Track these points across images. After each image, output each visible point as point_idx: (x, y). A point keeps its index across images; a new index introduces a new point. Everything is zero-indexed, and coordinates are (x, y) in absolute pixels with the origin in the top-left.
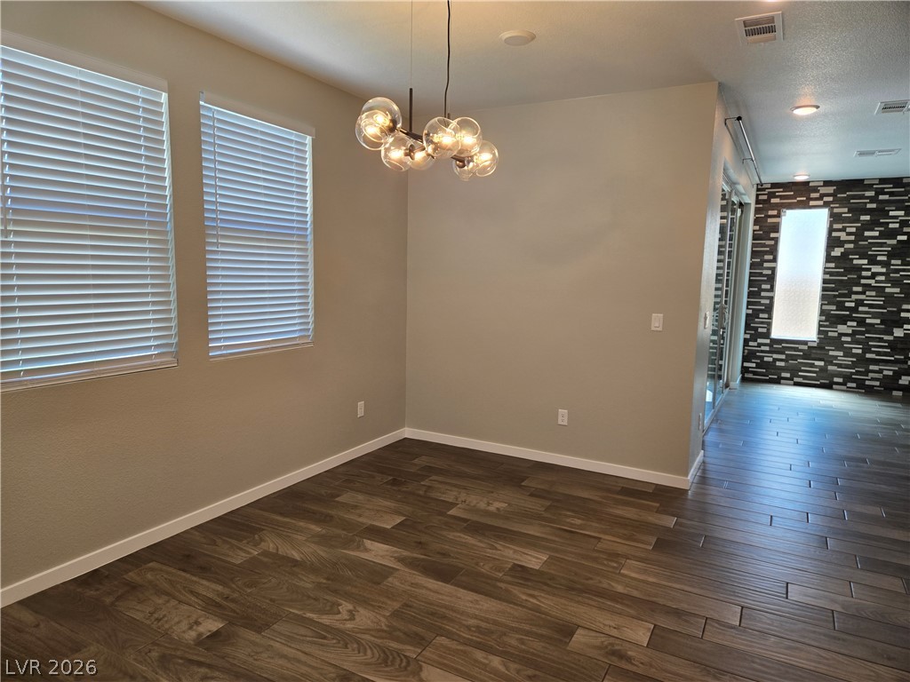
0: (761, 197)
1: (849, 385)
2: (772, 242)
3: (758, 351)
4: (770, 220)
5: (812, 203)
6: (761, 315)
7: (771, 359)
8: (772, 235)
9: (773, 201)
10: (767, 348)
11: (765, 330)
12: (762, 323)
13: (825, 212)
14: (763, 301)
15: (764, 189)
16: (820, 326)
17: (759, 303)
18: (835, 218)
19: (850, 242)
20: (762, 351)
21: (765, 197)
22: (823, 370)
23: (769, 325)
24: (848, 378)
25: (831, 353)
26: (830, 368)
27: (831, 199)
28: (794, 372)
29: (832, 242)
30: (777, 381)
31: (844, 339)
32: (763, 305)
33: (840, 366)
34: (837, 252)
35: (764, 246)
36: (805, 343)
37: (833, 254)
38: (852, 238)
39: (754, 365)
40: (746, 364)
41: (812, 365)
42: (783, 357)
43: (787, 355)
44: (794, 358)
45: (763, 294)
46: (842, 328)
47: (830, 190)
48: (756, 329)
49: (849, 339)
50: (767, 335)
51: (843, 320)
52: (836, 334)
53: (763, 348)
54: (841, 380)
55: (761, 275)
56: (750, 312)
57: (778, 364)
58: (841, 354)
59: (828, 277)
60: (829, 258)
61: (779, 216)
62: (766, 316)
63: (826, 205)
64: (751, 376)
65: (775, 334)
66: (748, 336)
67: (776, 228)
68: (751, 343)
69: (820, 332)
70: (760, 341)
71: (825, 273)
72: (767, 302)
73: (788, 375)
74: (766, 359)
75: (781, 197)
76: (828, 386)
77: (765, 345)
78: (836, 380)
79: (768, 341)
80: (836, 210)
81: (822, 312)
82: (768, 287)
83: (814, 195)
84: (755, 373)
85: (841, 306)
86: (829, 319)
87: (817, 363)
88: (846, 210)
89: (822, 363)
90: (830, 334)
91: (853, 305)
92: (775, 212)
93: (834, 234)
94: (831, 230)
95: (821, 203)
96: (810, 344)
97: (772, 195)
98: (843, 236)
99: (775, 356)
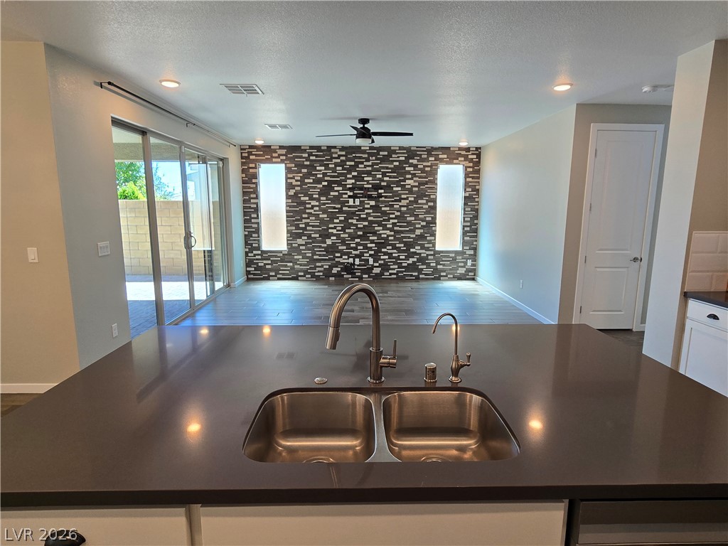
0: (244, 155)
1: (307, 276)
2: (254, 186)
3: (255, 259)
4: (251, 170)
5: (274, 160)
6: (254, 235)
7: (263, 264)
8: (254, 181)
9: (251, 157)
10: (259, 257)
11: (257, 245)
12: (255, 240)
13: (282, 166)
14: (254, 226)
15: (245, 149)
16: (288, 240)
17: (251, 227)
18: (288, 170)
19: (298, 186)
20: (257, 259)
21: (246, 155)
22: (292, 268)
23: (259, 241)
24: (306, 272)
25: (296, 257)
26: (296, 266)
27: (284, 158)
28: (277, 271)
29: (289, 186)
30: (267, 279)
31: (301, 248)
32: (254, 228)
33: (301, 265)
34: (292, 192)
35: (250, 188)
36: (281, 252)
37: (289, 194)
38: (299, 183)
39: (253, 269)
40: (248, 269)
41: (286, 266)
42: (269, 262)
43: (272, 261)
44: (276, 262)
45: (253, 221)
46: (300, 241)
47: (283, 152)
48: (251, 244)
49: (304, 248)
50: (258, 248)
51: (299, 236)
52: (297, 245)
53: (257, 257)
54: (302, 274)
55: (250, 208)
56: (247, 233)
57: (267, 267)
58: (301, 257)
59: (288, 208)
60: (288, 197)
61: (255, 168)
62: (256, 235)
63: (282, 161)
64: (252, 276)
65: (264, 247)
66: (247, 250)
67: (255, 176)
68: (249, 255)
69: (288, 244)
70: (255, 252)
71: (287, 206)
72: (256, 226)
73: (274, 274)
74: (260, 264)
75: (256, 155)
76: (296, 279)
77: (258, 255)
78: (300, 274)
79: (259, 252)
80: (288, 165)
81: (288, 231)
82: (255, 216)
83: (274, 155)
84: (254, 274)
85: (297, 227)
86: (292, 236)
87: (289, 264)
88: (293, 165)
89: (291, 264)
90: (294, 245)
91: (304, 226)
92: (253, 165)
93: (289, 181)
94: (287, 178)
95: (279, 160)
96: (283, 253)
97: (250, 153)
98: (294, 183)
99: (265, 262)
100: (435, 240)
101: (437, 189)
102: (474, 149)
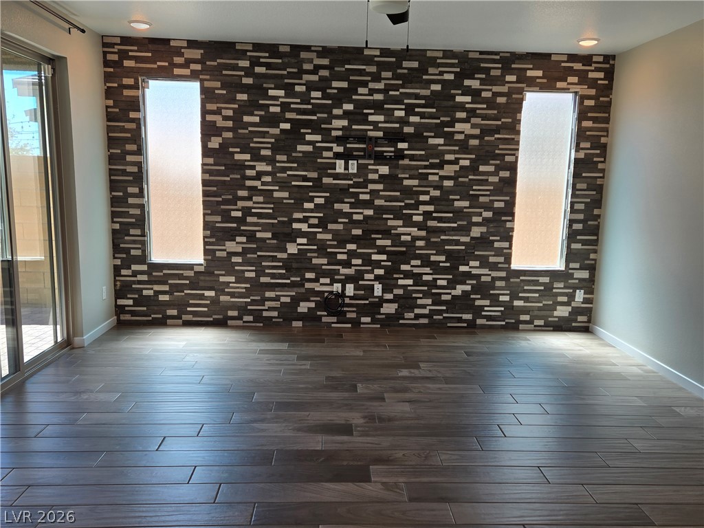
0: (110, 57)
1: (246, 318)
2: (133, 126)
3: (134, 282)
4: (126, 92)
5: (177, 71)
6: (132, 232)
7: (151, 293)
8: (132, 115)
9: (127, 63)
10: (145, 278)
11: (138, 252)
12: (134, 242)
13: (195, 86)
14: (132, 211)
15: (112, 45)
16: (205, 243)
17: (126, 215)
18: (207, 94)
19: (228, 129)
20: (140, 282)
21: (115, 57)
22: (215, 301)
23: (144, 245)
24: (243, 310)
25: (222, 279)
26: (223, 298)
27: (198, 67)
28: (182, 306)
29: (208, 131)
30: (162, 323)
31: (235, 259)
32: (132, 216)
33: (232, 295)
34: (215, 143)
35: (123, 130)
36: (190, 267)
37: (210, 145)
38: (230, 124)
39: (130, 302)
40: (121, 302)
41: (202, 297)
42: (166, 288)
43: (171, 285)
44: (180, 288)
45: (131, 201)
46: (231, 246)
47: (197, 54)
48: (127, 251)
49: (239, 259)
50: (143, 259)
51: (231, 235)
52: (224, 254)
53: (140, 278)
54: (235, 313)
55: (124, 173)
56: (117, 226)
57: (162, 298)
58: (232, 279)
59: (207, 176)
60: (206, 152)
61: (136, 87)
62: (138, 232)
63: (194, 76)
64: (127, 317)
65: (156, 257)
66: (118, 262)
67: (136, 105)
68: (124, 272)
69: (206, 252)
70: (134, 267)
71: (204, 171)
72: (138, 212)
73: (174, 312)
74: (145, 293)
75: (136, 59)
76: (221, 323)
77: (142, 273)
78: (231, 313)
79: (145, 268)
80: (207, 84)
81: (207, 225)
82: (136, 190)
83: (178, 60)
84: (133, 313)
85: (227, 217)
86: (215, 234)
87: (207, 293)
88: (218, 84)
89: (212, 293)
90: (218, 254)
91: (239, 214)
92: (130, 81)
93: (209, 118)
94: (204, 112)
95: (187, 72)
96: (197, 269)
97: (124, 55)
98: (220, 123)
99: (157, 288)
100: (510, 247)
101: (518, 143)
102: (601, 59)
